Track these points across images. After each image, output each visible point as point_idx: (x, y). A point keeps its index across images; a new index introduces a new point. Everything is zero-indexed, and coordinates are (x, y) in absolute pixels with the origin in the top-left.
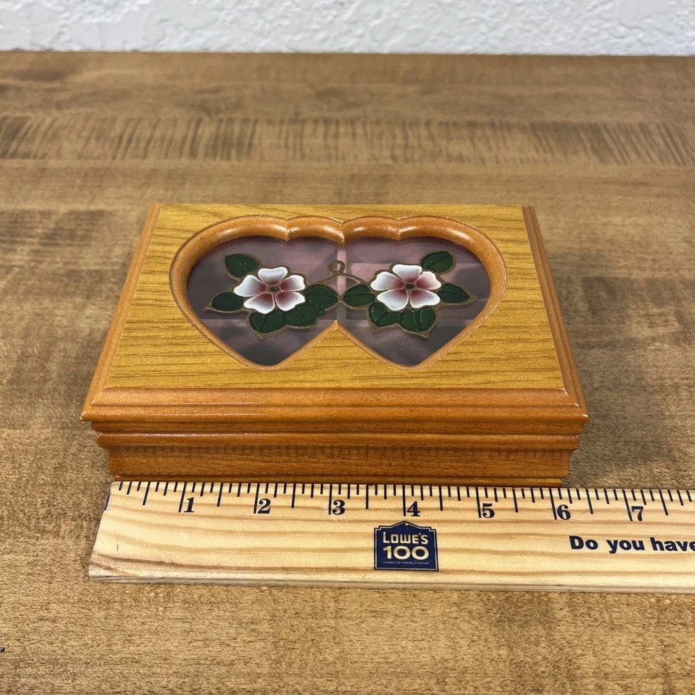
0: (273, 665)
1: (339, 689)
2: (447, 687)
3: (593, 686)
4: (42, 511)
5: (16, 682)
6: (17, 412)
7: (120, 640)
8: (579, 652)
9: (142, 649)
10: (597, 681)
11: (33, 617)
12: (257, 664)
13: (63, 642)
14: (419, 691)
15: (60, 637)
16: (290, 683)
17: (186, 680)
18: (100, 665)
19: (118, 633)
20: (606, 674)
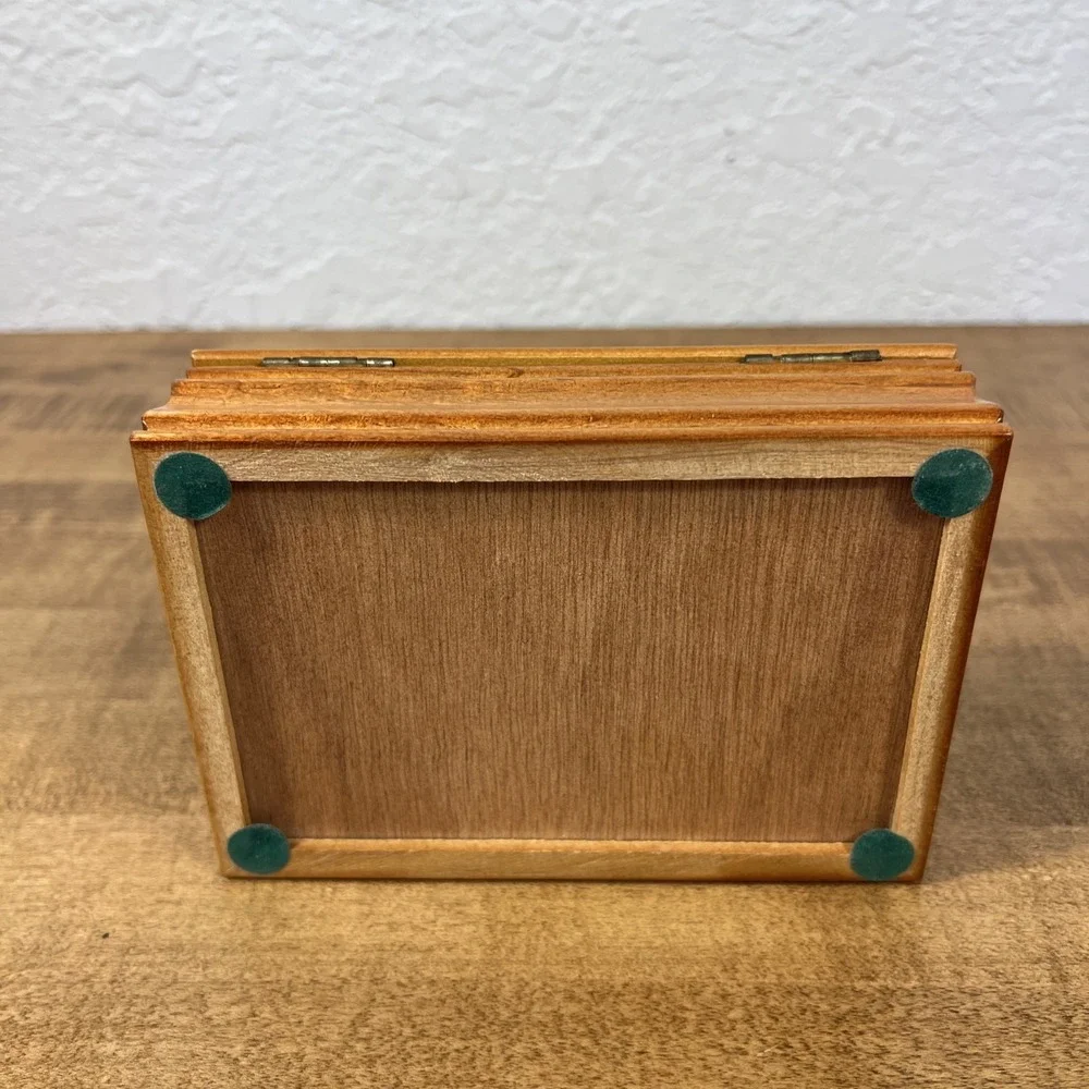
0: (488, 951)
1: (584, 977)
2: (738, 975)
3: (948, 972)
4: (164, 786)
5: (125, 970)
6: (134, 682)
7: (270, 924)
8: (926, 934)
9: (302, 934)
10: (953, 967)
11: (150, 899)
12: (465, 950)
13: (191, 926)
14: (698, 980)
15: (187, 921)
16: (513, 970)
17: (365, 968)
18: (243, 952)
19: (267, 916)
20: (965, 959)
